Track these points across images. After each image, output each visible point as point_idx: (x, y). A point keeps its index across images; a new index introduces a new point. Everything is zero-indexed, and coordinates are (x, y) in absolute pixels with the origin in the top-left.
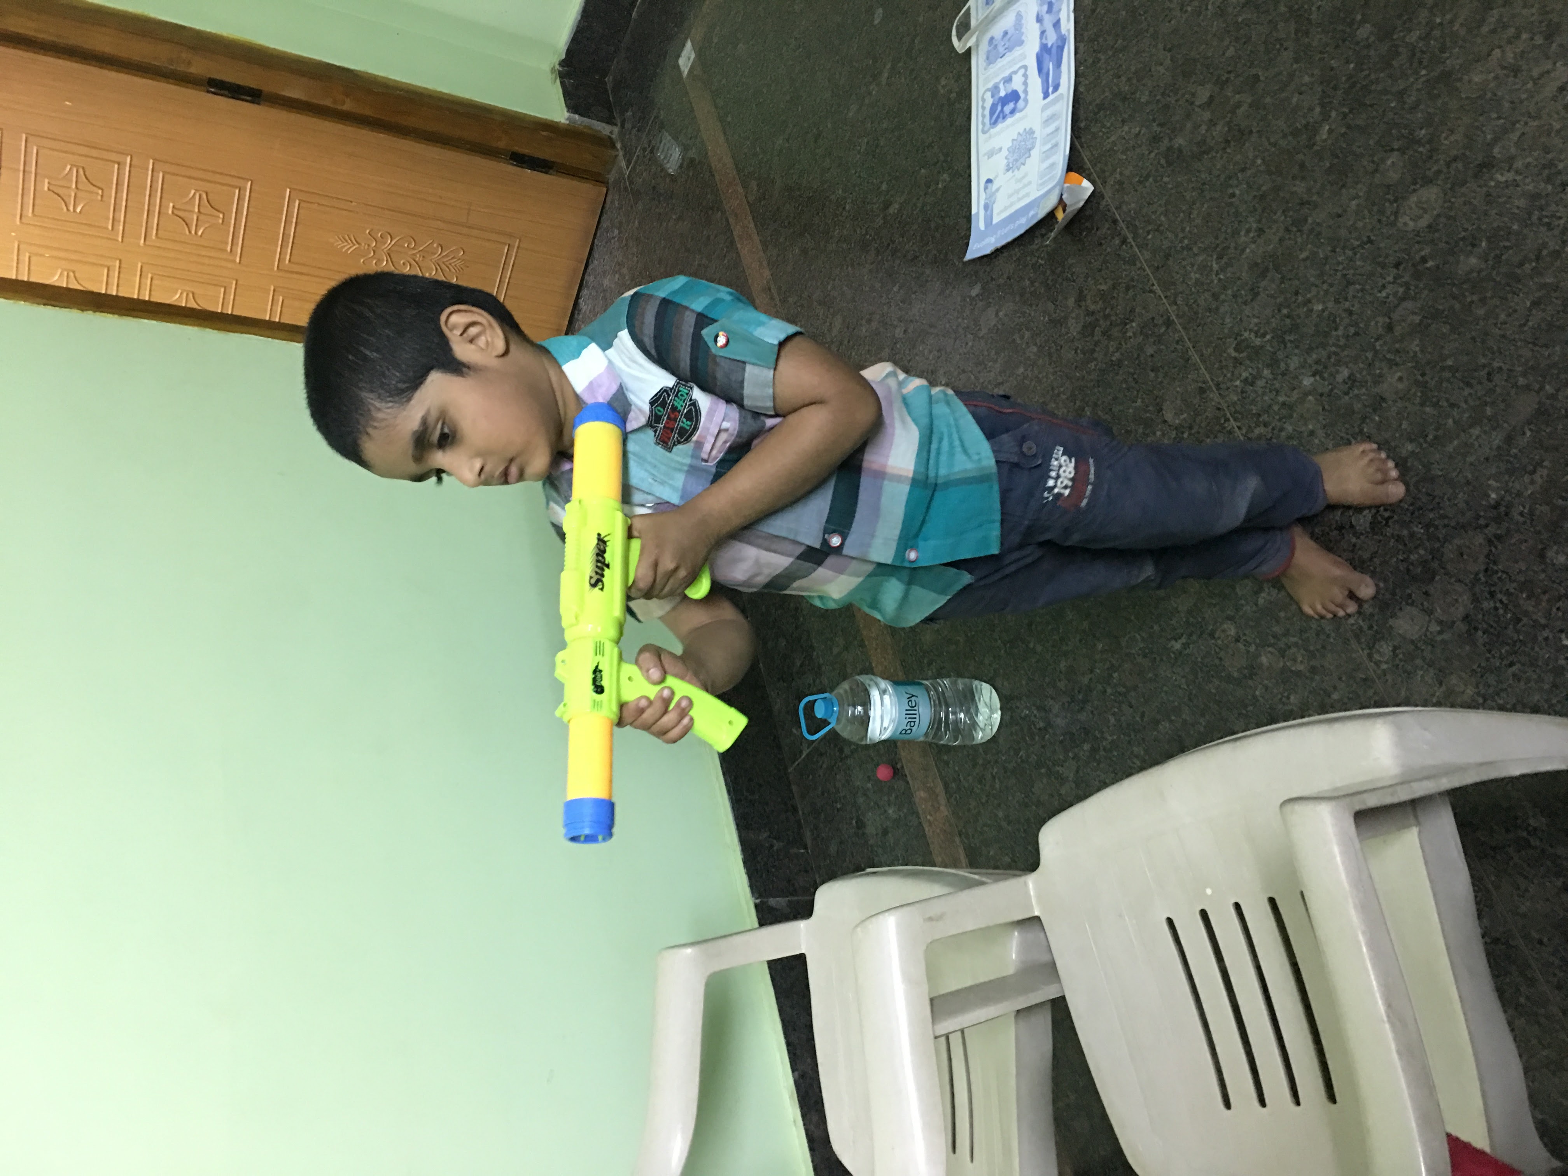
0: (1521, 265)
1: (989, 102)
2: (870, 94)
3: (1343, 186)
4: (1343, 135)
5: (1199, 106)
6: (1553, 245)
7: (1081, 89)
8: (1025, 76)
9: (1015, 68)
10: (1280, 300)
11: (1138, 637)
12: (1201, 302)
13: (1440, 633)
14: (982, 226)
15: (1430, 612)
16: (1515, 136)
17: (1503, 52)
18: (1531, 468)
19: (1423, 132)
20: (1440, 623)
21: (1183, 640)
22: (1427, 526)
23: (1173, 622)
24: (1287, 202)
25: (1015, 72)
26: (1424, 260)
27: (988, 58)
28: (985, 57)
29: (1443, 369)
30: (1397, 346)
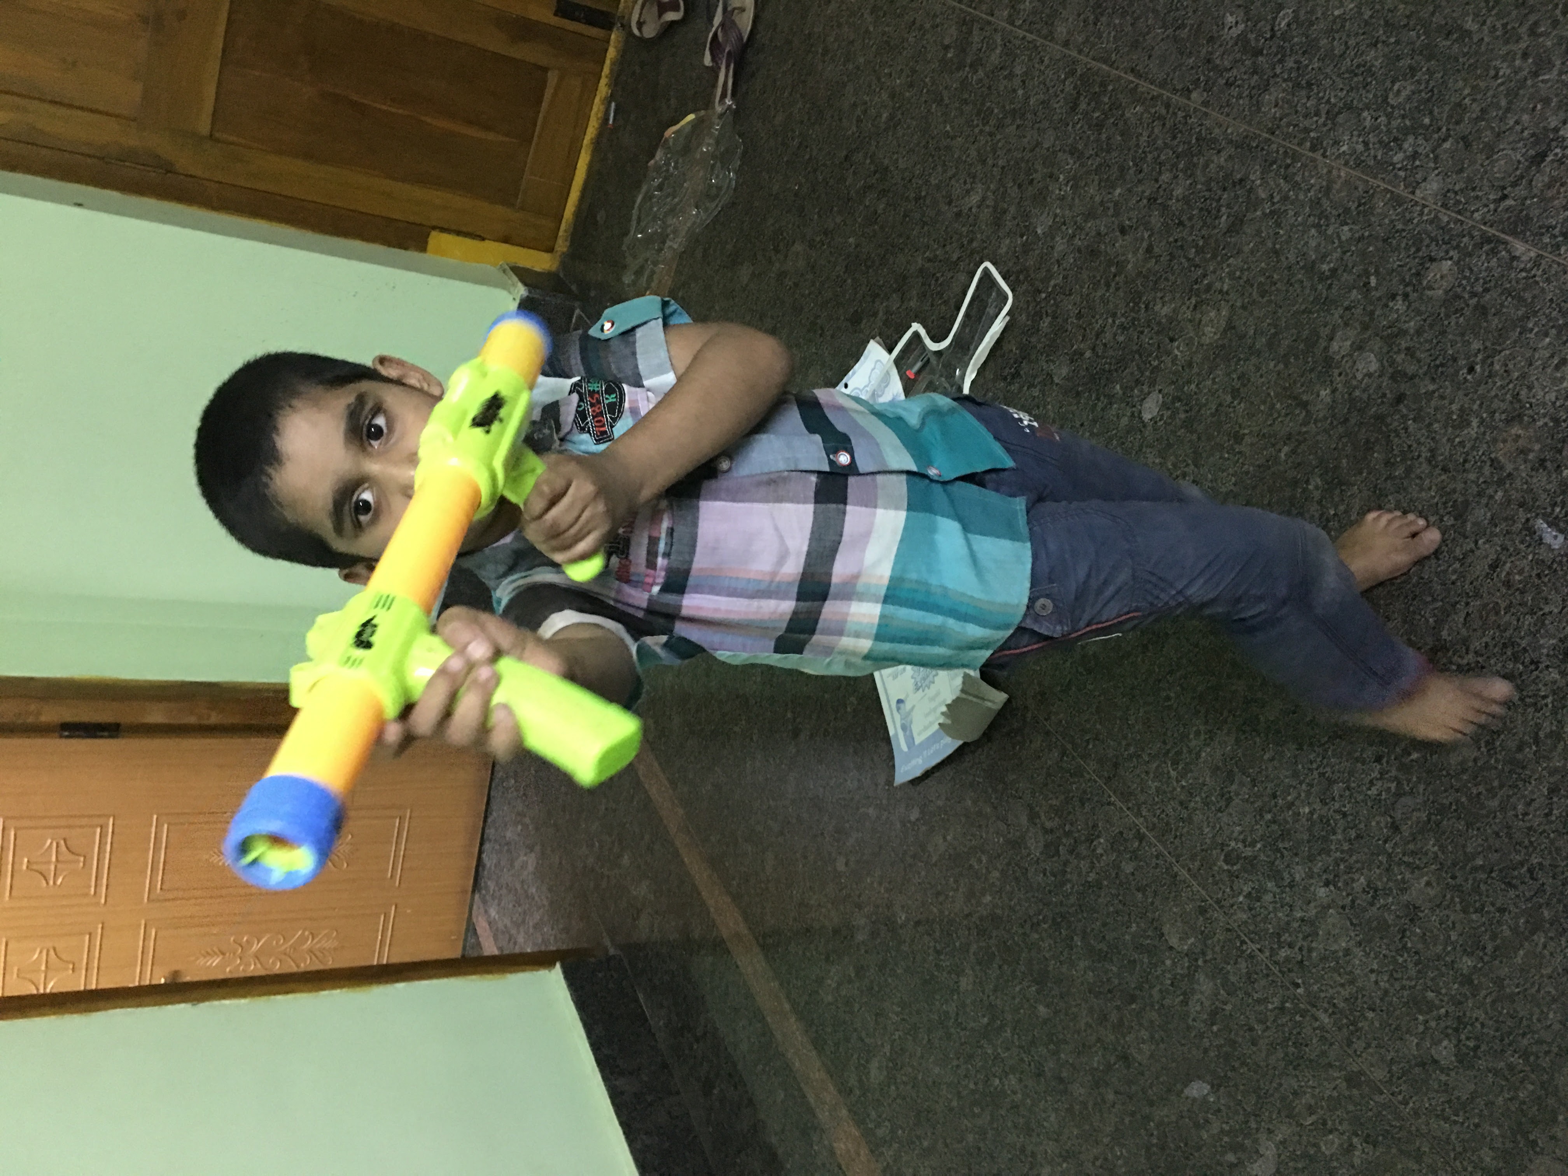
0: (1520, 749)
6: (1547, 726)
10: (1259, 804)
12: (1170, 810)
14: (904, 747)
16: (1459, 617)
22: (1526, 1054)
24: (1231, 702)
29: (1475, 869)
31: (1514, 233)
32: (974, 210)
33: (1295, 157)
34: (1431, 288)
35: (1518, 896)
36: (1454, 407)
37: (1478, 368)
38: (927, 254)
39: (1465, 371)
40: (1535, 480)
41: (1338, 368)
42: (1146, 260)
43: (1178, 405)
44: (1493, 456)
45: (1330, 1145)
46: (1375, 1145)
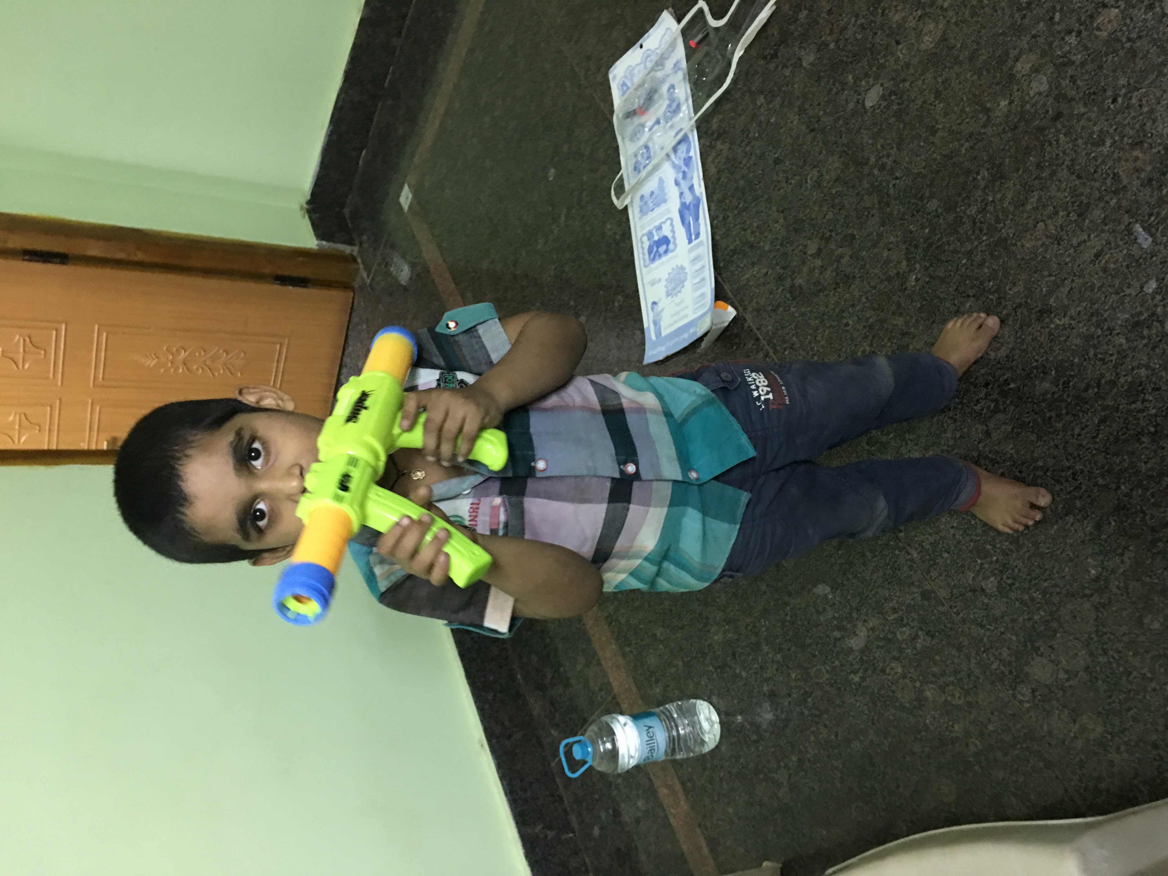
0: (1086, 390)
1: (646, 244)
2: (552, 232)
3: (933, 322)
4: (927, 283)
5: (812, 255)
6: (1108, 376)
7: (717, 238)
8: (672, 225)
9: (663, 220)
11: (824, 670)
13: (1068, 680)
14: (654, 338)
15: (1057, 663)
16: (1065, 290)
17: (1046, 225)
18: (1120, 551)
19: (991, 283)
20: (1066, 672)
21: (860, 674)
22: (1044, 593)
23: (850, 658)
24: (891, 332)
25: (664, 223)
26: (1007, 382)
27: (641, 211)
28: (638, 209)
29: (1036, 468)
30: (996, 448)
34: (1098, 29)
35: (1061, 490)
36: (1096, 129)
37: (1120, 100)
39: (1110, 101)
40: (1141, 194)
41: (1018, 85)
43: (893, 97)
44: (1116, 171)
45: (904, 633)
46: (933, 637)
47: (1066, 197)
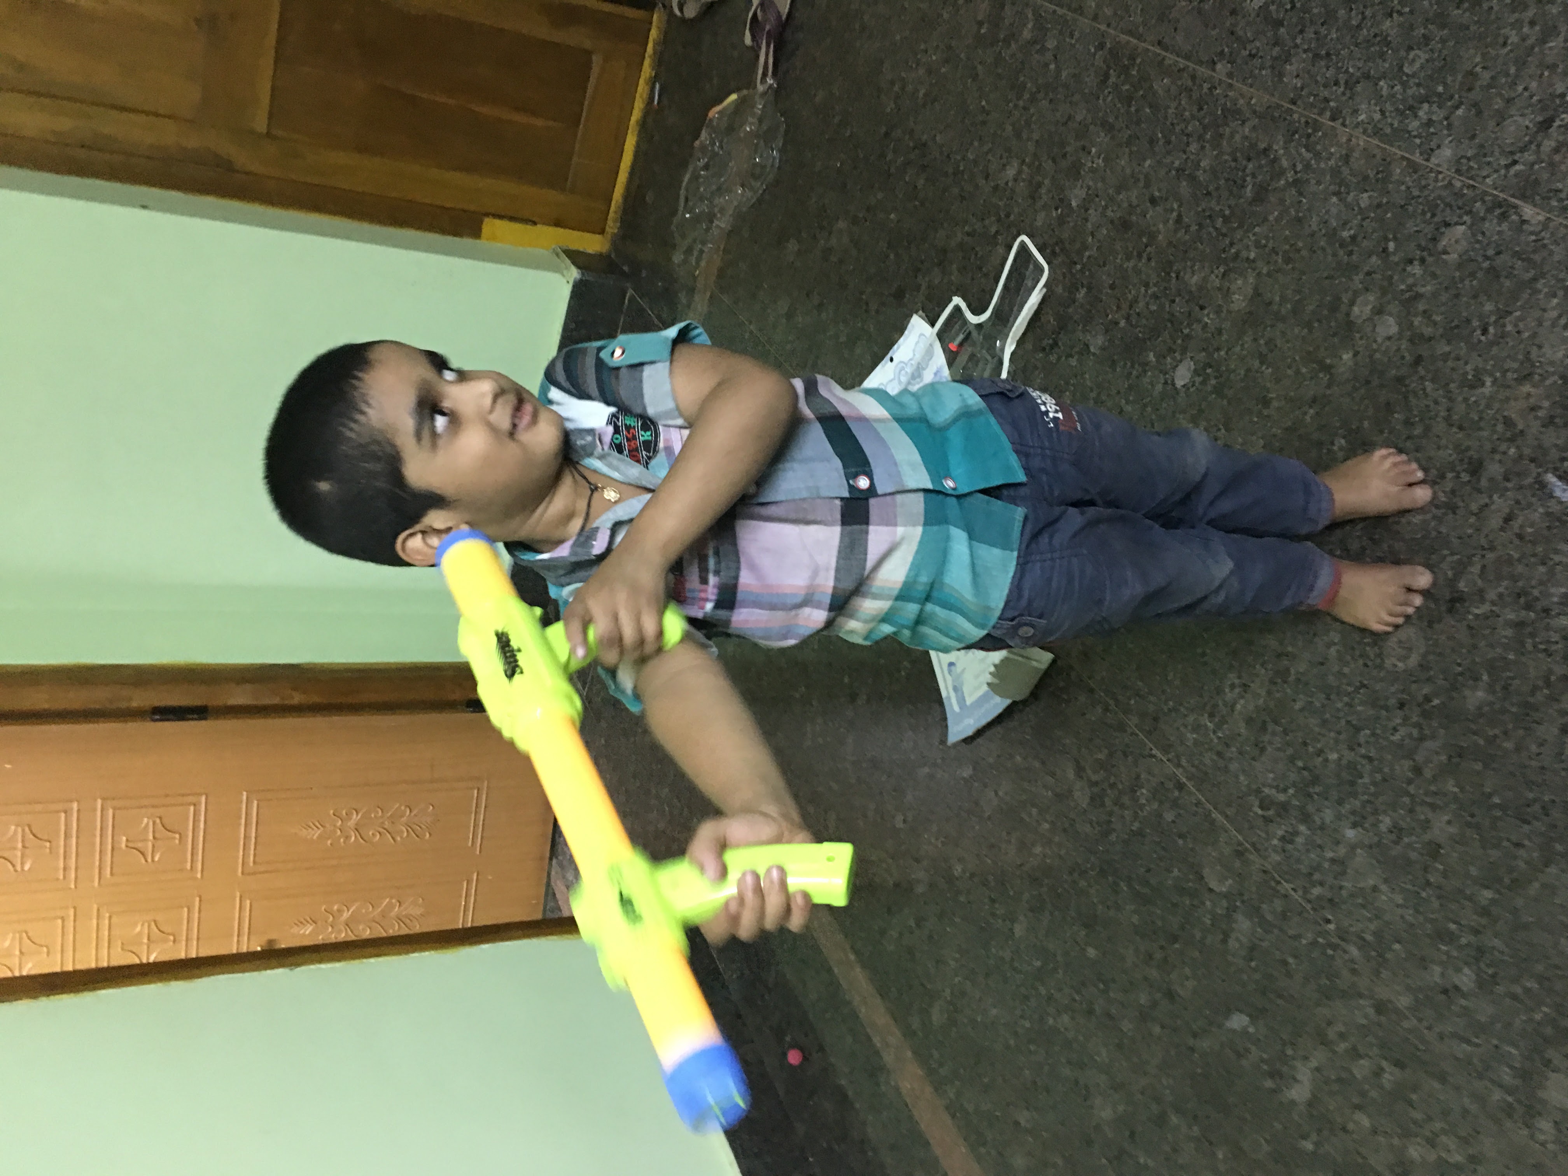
10: (1290, 751)
11: (1260, 1138)
12: (1207, 761)
14: (956, 708)
21: (1313, 1138)
22: (1541, 979)
23: (1295, 1116)
26: (1427, 699)
30: (1433, 788)
31: (1524, 197)
32: (1010, 184)
33: (1317, 126)
34: (1445, 252)
35: (1531, 831)
37: (1491, 330)
38: (966, 228)
39: (1479, 332)
40: (1545, 436)
41: (1359, 332)
42: (1176, 231)
43: (1209, 371)
44: (1506, 414)
46: (1402, 1067)
47: (1450, 455)
